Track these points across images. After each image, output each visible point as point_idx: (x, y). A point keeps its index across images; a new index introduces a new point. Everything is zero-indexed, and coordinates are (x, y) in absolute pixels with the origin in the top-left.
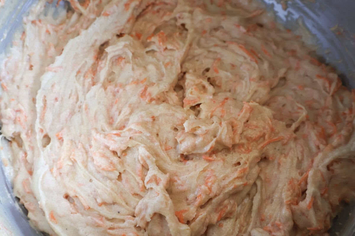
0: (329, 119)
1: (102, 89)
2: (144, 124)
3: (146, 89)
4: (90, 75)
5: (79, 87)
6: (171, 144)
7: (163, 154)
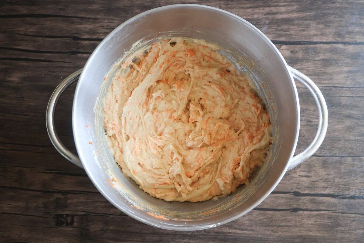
0: (254, 129)
1: (152, 114)
2: (172, 134)
3: (172, 114)
4: (145, 106)
5: (141, 112)
6: (183, 142)
7: (180, 147)
